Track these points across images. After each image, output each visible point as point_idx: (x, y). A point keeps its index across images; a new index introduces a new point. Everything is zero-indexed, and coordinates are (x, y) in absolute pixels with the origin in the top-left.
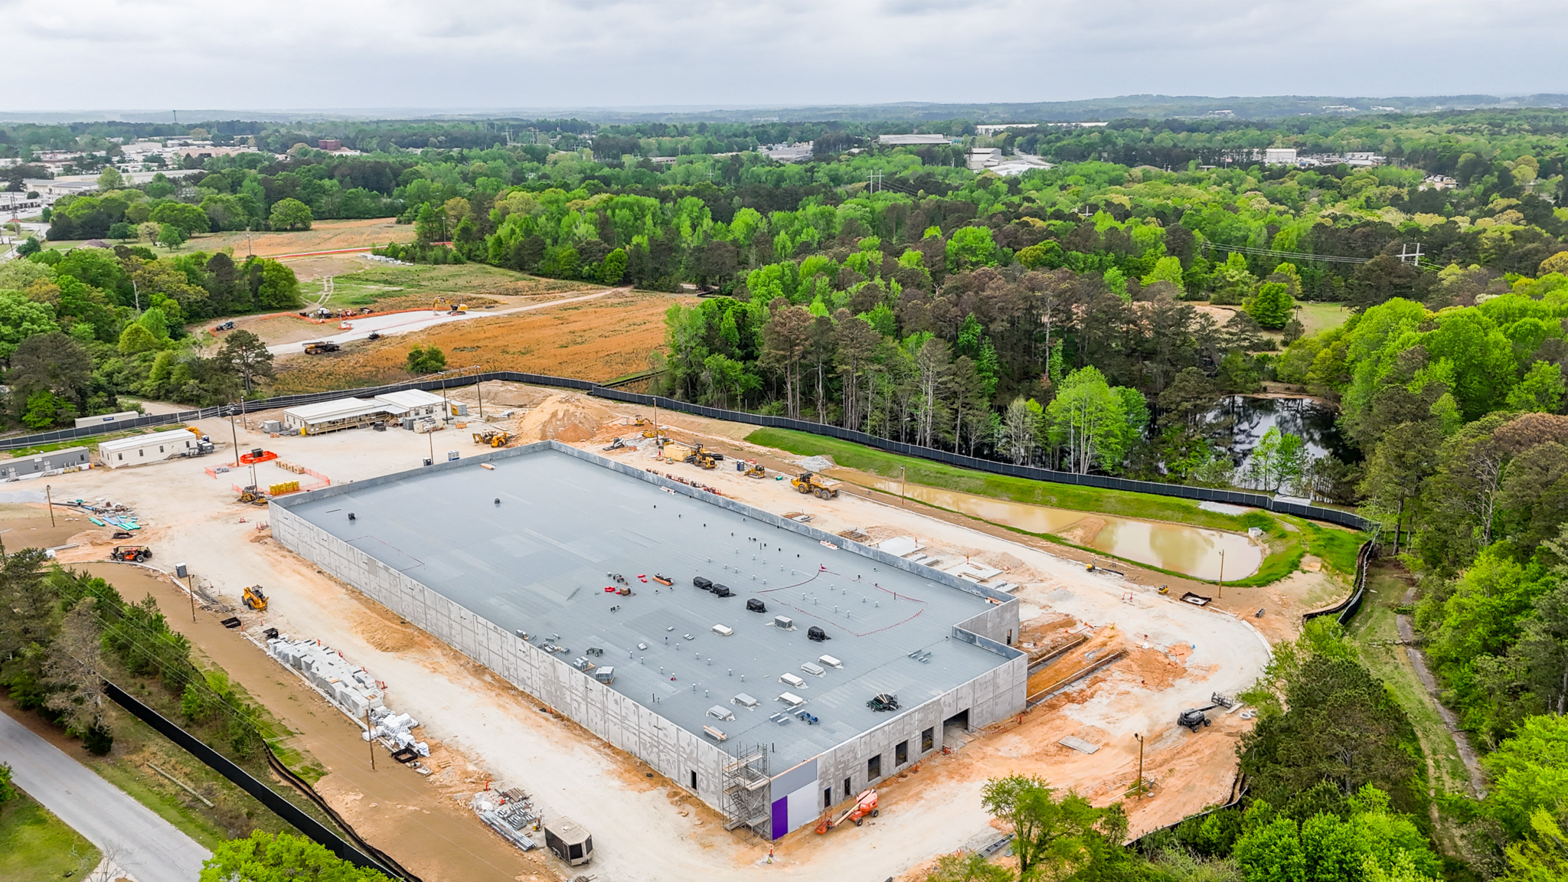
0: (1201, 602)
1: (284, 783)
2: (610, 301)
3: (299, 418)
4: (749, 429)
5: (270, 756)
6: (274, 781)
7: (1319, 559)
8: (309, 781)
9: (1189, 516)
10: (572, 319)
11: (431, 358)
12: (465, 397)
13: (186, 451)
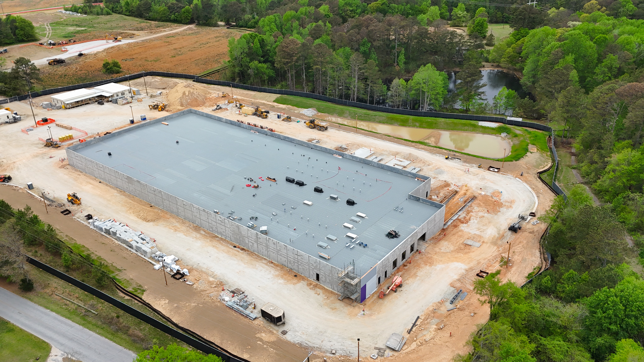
0: (496, 170)
1: (127, 297)
2: (188, 32)
3: (60, 100)
4: (275, 96)
5: (115, 284)
6: (121, 297)
7: (535, 146)
8: (139, 295)
9: (476, 129)
10: (173, 42)
11: (114, 66)
12: (136, 85)
13: (8, 120)
